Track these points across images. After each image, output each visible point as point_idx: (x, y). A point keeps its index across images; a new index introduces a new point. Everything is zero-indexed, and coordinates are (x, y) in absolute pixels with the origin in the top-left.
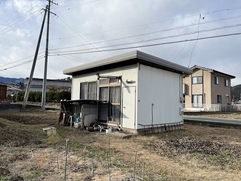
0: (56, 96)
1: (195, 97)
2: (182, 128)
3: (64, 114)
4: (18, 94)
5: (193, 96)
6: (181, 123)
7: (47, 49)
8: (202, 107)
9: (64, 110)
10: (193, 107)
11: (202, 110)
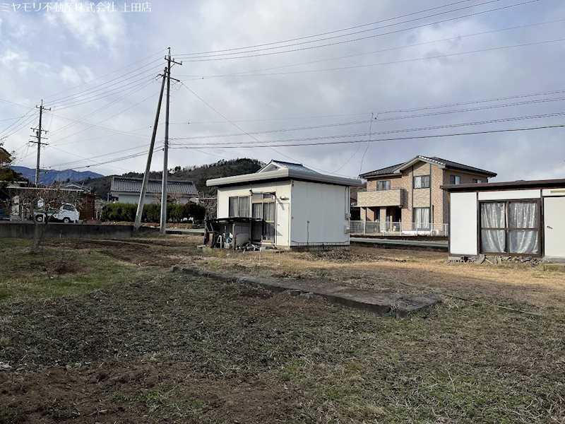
0: (175, 212)
1: (418, 212)
2: (347, 248)
3: (211, 235)
4: (103, 209)
5: (414, 209)
7: (167, 138)
9: (210, 230)
10: (414, 228)
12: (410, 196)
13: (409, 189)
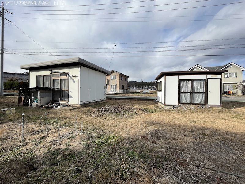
0: (14, 86)
1: (112, 86)
2: (105, 101)
3: (23, 98)
5: (111, 86)
6: (105, 99)
8: (116, 91)
9: (22, 95)
10: (111, 91)
11: (116, 92)
12: (110, 81)
13: (110, 80)
